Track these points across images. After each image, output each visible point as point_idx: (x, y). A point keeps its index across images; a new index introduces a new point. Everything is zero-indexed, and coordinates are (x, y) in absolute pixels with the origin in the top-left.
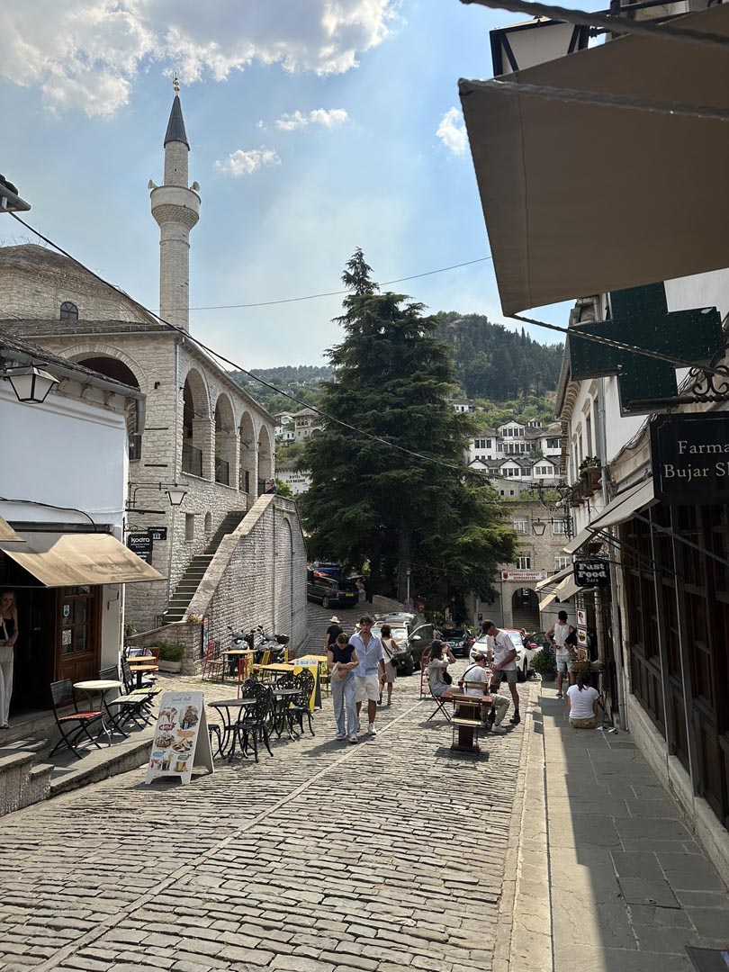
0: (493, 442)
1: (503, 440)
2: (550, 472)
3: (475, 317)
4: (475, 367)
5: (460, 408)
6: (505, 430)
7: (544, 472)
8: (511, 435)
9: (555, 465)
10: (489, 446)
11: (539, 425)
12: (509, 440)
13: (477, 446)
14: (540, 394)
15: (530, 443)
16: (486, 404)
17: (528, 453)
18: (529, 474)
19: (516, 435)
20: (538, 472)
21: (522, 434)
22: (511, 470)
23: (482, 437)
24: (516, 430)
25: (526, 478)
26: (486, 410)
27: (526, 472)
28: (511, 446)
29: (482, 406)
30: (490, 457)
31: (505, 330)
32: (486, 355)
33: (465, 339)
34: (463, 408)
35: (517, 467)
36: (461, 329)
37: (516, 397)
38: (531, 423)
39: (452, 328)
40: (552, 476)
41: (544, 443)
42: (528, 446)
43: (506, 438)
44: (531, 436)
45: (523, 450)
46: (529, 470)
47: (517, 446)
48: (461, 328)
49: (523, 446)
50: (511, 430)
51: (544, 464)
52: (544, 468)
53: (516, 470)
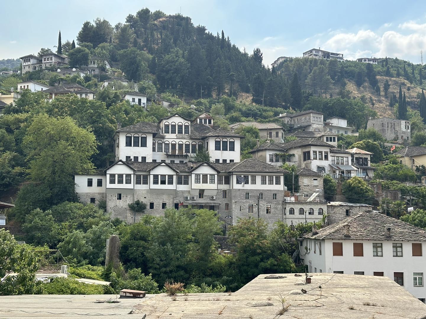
0: (150, 141)
1: (163, 138)
2: (212, 181)
3: (179, 18)
4: (168, 62)
5: (137, 100)
6: (167, 126)
7: (205, 181)
8: (173, 132)
9: (218, 172)
10: (144, 145)
11: (210, 123)
12: (171, 138)
13: (128, 144)
14: (233, 94)
15: (197, 143)
16: (173, 99)
17: (192, 155)
18: (186, 183)
19: (180, 132)
20: (197, 181)
21: (187, 132)
22: (163, 176)
23: (136, 132)
24: (180, 127)
25: (182, 188)
26: (171, 105)
27: (183, 180)
28: (174, 146)
29: (168, 101)
30: (144, 158)
31: (207, 32)
32: (181, 52)
33: (166, 36)
34: (140, 100)
35: (171, 172)
36: (164, 28)
37: (209, 96)
38: (201, 120)
39: (155, 25)
40: (214, 186)
41: (212, 144)
42: (194, 146)
43: (167, 136)
44: (198, 135)
45: (187, 151)
46: (187, 178)
47: (181, 146)
48: (164, 26)
49: (187, 146)
50: (174, 126)
51: (205, 170)
52: (205, 176)
53: (171, 177)
